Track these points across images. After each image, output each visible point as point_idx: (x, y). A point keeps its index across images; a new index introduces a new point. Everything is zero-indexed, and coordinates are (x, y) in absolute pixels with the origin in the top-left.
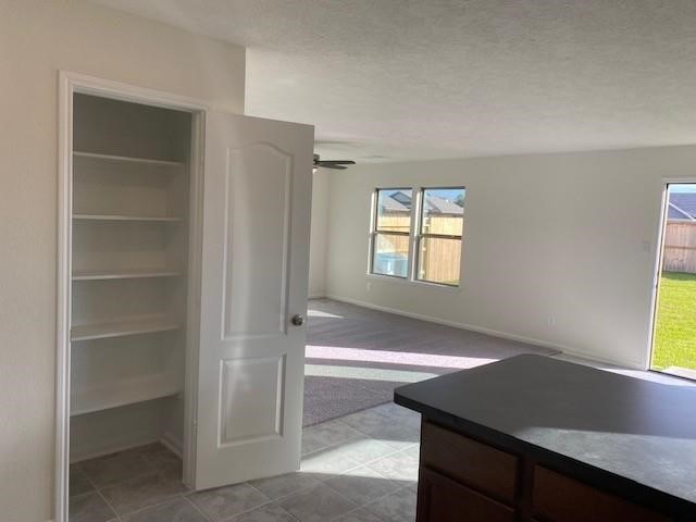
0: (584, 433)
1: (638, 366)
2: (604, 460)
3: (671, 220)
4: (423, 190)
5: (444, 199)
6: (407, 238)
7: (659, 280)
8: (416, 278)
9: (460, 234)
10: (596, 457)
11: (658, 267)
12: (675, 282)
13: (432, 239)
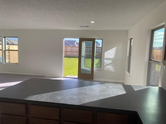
0: (42, 94)
1: (61, 77)
2: (45, 99)
3: (65, 46)
4: (5, 37)
5: (15, 40)
6: (1, 51)
7: (64, 58)
8: (5, 62)
9: (18, 50)
10: (44, 99)
11: (63, 56)
12: (69, 59)
13: (11, 51)
